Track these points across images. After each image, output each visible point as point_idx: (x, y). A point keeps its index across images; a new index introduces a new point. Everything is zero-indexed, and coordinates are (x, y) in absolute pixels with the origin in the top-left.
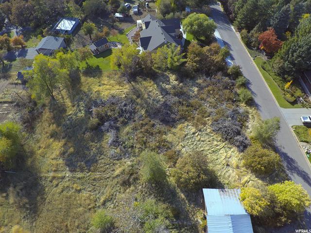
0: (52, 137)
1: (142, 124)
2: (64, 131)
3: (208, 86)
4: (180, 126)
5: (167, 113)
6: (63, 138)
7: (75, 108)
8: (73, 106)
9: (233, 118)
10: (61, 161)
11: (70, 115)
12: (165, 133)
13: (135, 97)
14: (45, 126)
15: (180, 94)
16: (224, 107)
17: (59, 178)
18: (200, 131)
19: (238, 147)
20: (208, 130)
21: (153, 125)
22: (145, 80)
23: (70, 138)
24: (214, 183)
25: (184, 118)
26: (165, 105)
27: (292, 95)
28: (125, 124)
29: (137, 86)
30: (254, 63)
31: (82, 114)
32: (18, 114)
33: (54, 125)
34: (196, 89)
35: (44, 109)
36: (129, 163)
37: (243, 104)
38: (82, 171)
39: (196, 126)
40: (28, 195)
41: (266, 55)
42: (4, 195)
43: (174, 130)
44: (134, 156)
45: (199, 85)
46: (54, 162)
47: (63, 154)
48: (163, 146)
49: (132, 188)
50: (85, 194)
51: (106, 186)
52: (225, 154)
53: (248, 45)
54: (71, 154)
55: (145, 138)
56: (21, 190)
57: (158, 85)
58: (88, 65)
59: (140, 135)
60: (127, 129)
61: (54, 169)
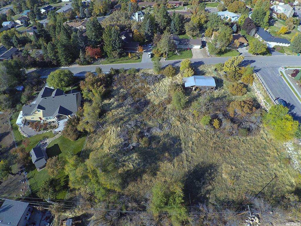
0: (156, 174)
4: (149, 98)
6: (156, 164)
7: (126, 163)
8: (124, 165)
10: (175, 160)
11: (134, 166)
12: (154, 104)
16: (138, 80)
18: (153, 90)
19: (163, 78)
20: (153, 87)
21: (148, 110)
22: (105, 117)
24: (182, 84)
25: (144, 96)
27: (135, 57)
28: (146, 124)
30: (106, 65)
31: (134, 156)
33: (144, 176)
34: (122, 90)
37: (137, 73)
39: (149, 91)
44: (169, 118)
45: (119, 89)
46: (176, 165)
48: (162, 105)
52: (166, 82)
54: (169, 154)
57: (113, 108)
60: (150, 123)
61: (182, 163)
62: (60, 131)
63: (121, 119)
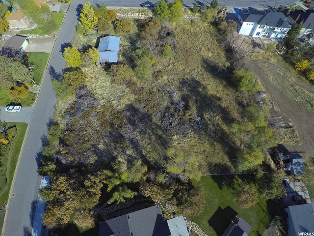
0: (219, 98)
2: (212, 101)
4: (124, 106)
5: (133, 116)
7: (216, 123)
10: (204, 83)
12: (136, 100)
13: (164, 136)
18: (109, 102)
21: (145, 107)
23: (205, 97)
26: (134, 126)
33: (223, 106)
38: (187, 79)
40: (212, 67)
43: (129, 103)
45: (96, 151)
47: (205, 87)
49: (156, 70)
54: (199, 87)
55: (150, 97)
56: (218, 68)
58: (233, 188)
60: (165, 104)
61: (205, 79)
62: (188, 228)
63: (160, 137)
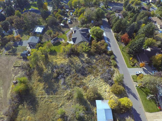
0: (39, 82)
1: (74, 76)
2: (44, 79)
3: (99, 59)
4: (88, 76)
5: (84, 71)
6: (43, 82)
7: (47, 69)
8: (46, 68)
9: (108, 73)
10: (43, 91)
11: (45, 72)
12: (83, 79)
13: (71, 64)
14: (36, 77)
15: (88, 63)
16: (105, 68)
17: (43, 98)
18: (96, 78)
19: (110, 84)
20: (99, 78)
21: (78, 76)
22: (74, 56)
23: (46, 82)
24: (100, 98)
25: (90, 73)
26: (83, 67)
27: (133, 63)
28: (67, 76)
29: (72, 59)
30: (119, 48)
31: (50, 72)
32: (23, 72)
33: (39, 77)
34: (95, 60)
35: (34, 70)
36: (70, 91)
37: (113, 67)
38: (52, 94)
39: (94, 76)
40: (32, 104)
41: (124, 44)
42: (22, 105)
43: (86, 78)
44: (71, 89)
45: (96, 59)
46: (41, 91)
47: (44, 88)
48: (82, 85)
49: (71, 100)
50: (54, 103)
51: (61, 100)
52: (105, 87)
53: (117, 39)
54: (47, 88)
55: (75, 81)
56: (29, 103)
57: (80, 59)
58: (51, 50)
59: (73, 80)
60: (68, 78)
61: (41, 94)
